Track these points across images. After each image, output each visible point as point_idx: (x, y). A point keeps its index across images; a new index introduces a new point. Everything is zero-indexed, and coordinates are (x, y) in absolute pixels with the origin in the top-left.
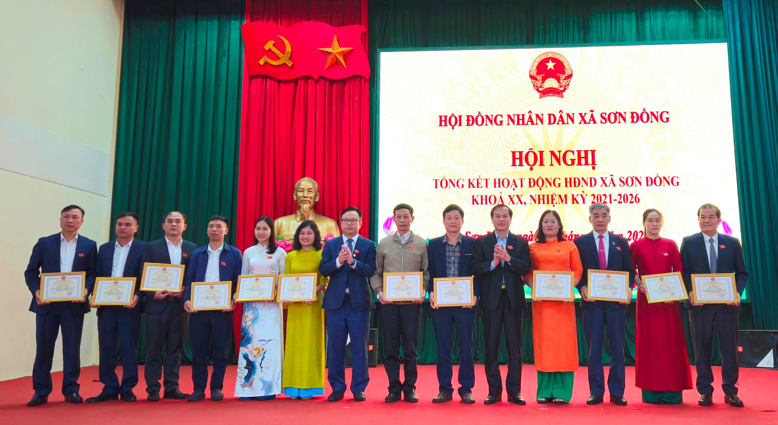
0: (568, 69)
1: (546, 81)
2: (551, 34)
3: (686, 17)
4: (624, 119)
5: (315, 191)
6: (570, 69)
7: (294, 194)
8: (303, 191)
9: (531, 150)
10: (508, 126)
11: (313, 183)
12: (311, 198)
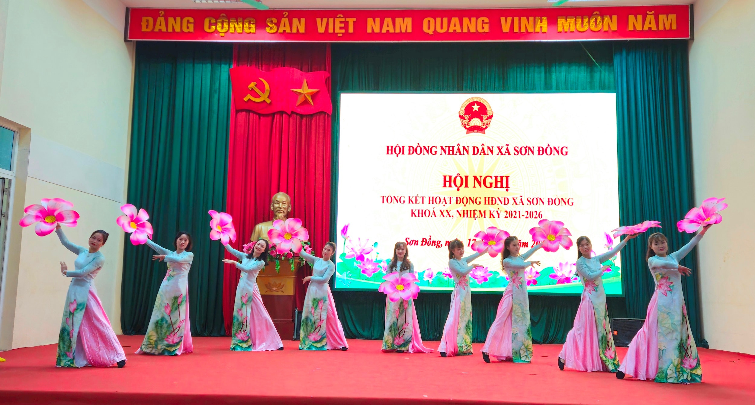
0: (490, 111)
1: (472, 120)
2: (477, 82)
3: (584, 72)
4: (533, 152)
5: (288, 203)
7: (271, 205)
8: (279, 202)
9: (459, 175)
10: (441, 155)
11: (287, 197)
12: (285, 209)
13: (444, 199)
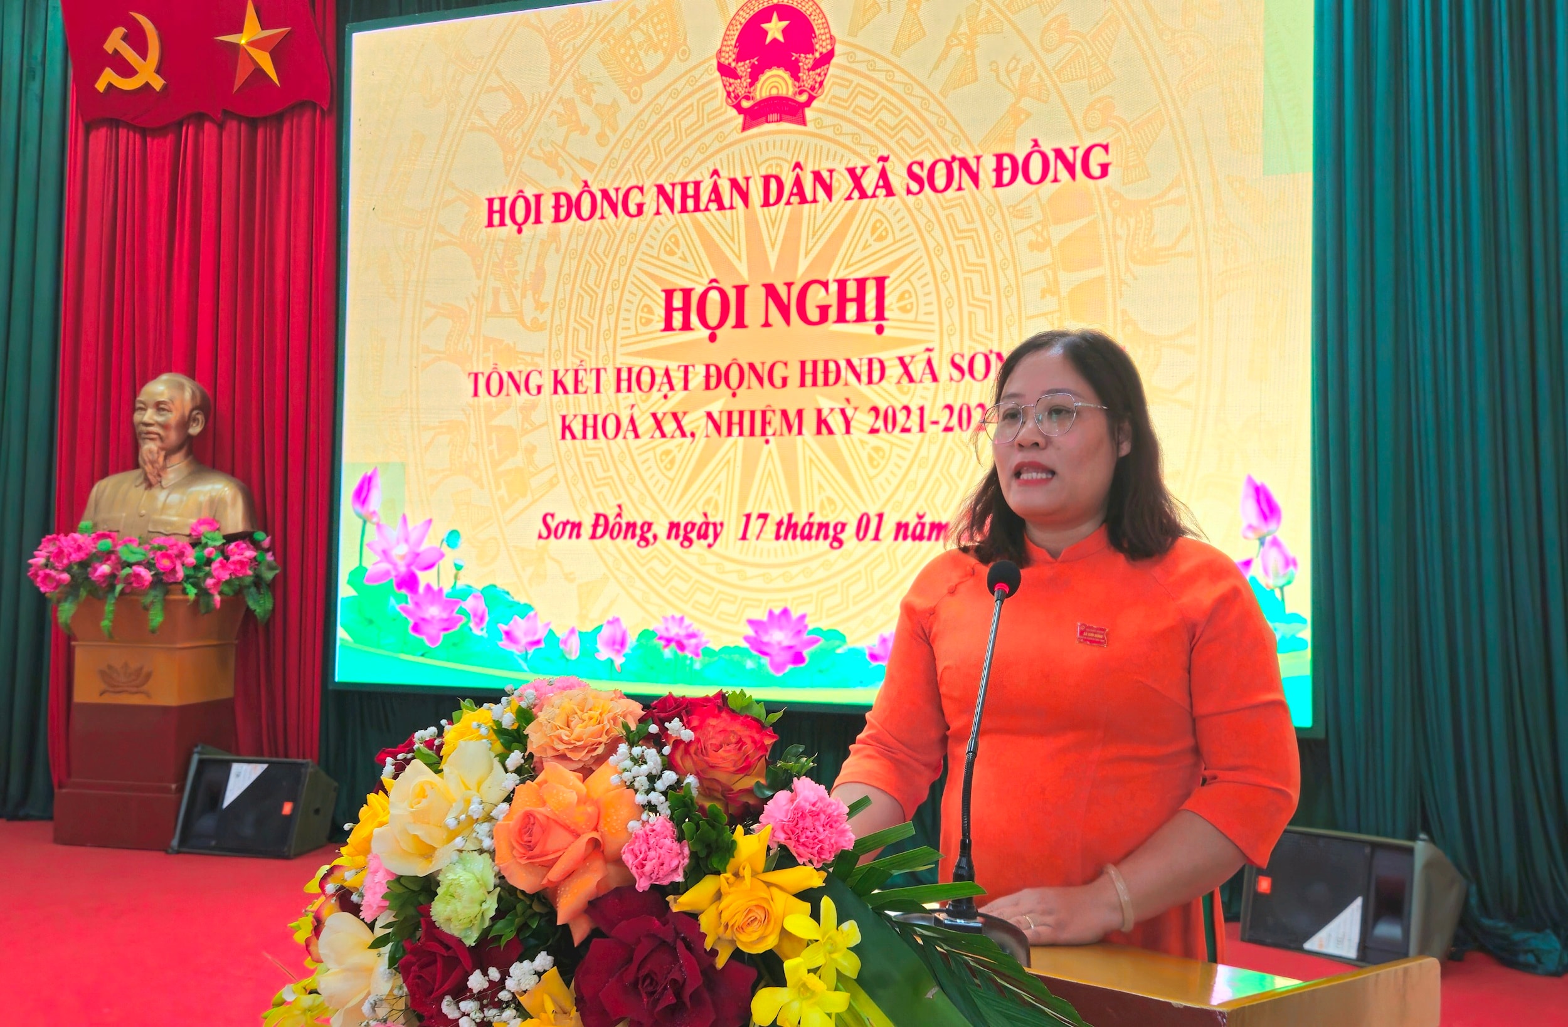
1: (762, 78)
4: (975, 178)
5: (182, 408)
6: (828, 36)
8: (144, 407)
9: (714, 284)
10: (658, 216)
11: (181, 387)
12: (165, 426)
13: (667, 373)
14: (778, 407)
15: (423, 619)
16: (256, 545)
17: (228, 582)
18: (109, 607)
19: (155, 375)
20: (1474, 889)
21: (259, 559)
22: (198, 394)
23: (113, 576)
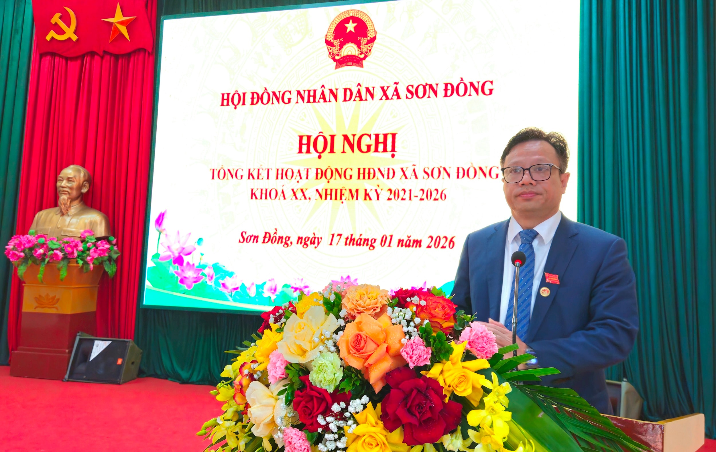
0: (372, 31)
1: (345, 47)
4: (435, 93)
5: (79, 180)
6: (374, 30)
8: (62, 179)
9: (321, 134)
10: (297, 104)
11: (79, 171)
12: (71, 188)
13: (299, 172)
14: (348, 188)
15: (185, 277)
16: (109, 242)
17: (97, 259)
18: (42, 268)
19: (67, 166)
20: (645, 403)
21: (111, 249)
22: (87, 175)
23: (44, 254)
